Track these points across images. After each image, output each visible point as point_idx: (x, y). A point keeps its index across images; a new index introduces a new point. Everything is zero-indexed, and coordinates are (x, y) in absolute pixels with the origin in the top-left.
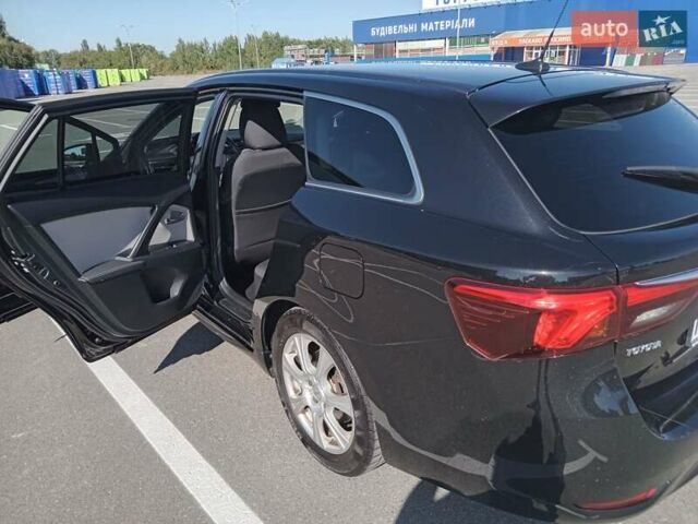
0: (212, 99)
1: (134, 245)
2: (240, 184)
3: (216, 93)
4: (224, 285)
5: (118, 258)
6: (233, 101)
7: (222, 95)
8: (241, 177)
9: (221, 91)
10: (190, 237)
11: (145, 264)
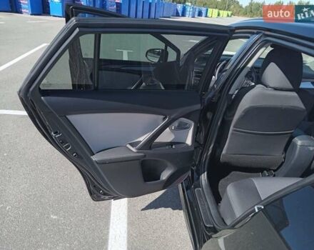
0: (248, 38)
1: (143, 139)
2: (243, 112)
3: (253, 33)
4: (204, 177)
5: (128, 146)
6: (264, 44)
7: (256, 37)
8: (247, 106)
9: (257, 33)
10: (189, 141)
11: (145, 156)
